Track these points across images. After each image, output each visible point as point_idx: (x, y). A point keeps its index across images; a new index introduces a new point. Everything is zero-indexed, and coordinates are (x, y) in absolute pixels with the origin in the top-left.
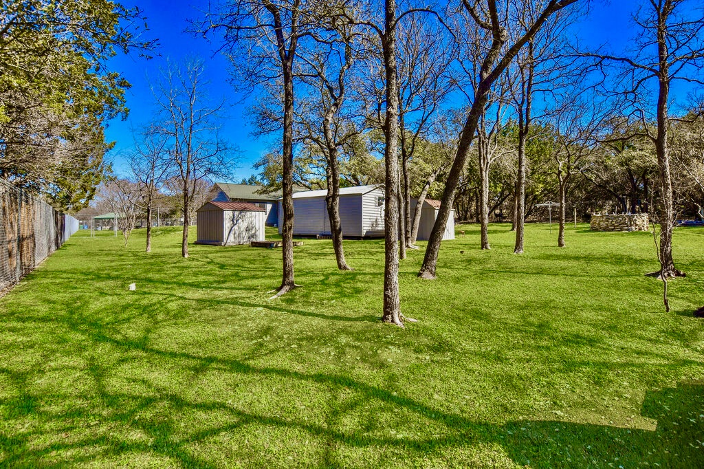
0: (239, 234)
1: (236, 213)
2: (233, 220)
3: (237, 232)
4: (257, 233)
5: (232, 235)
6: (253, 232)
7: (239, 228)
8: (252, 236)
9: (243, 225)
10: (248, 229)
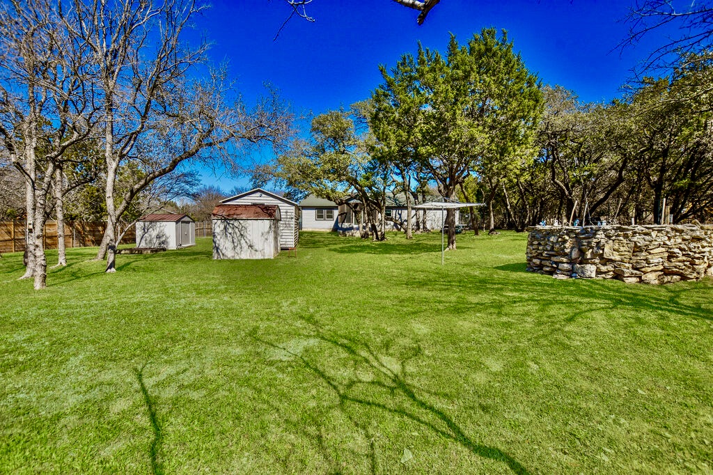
0: (150, 240)
1: (147, 224)
2: (144, 229)
3: (148, 239)
4: (168, 240)
5: (143, 241)
6: (164, 239)
7: (150, 236)
8: (163, 243)
9: (154, 233)
10: (158, 237)
